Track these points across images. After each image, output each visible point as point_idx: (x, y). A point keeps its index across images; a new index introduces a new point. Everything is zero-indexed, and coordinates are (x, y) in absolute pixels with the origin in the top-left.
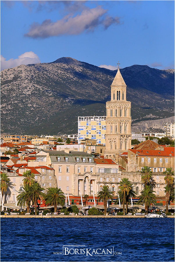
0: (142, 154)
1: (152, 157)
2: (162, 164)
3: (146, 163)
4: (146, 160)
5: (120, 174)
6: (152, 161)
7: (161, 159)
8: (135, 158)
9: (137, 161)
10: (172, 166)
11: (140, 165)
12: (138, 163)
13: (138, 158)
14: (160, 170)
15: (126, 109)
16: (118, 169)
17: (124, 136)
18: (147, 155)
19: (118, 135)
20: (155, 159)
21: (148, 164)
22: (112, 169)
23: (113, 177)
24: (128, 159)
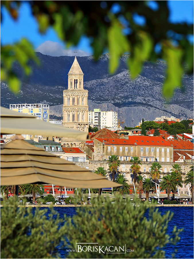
0: (108, 143)
1: (118, 146)
2: (128, 153)
3: (113, 152)
4: (113, 149)
5: (88, 163)
6: (118, 150)
7: (126, 148)
8: (102, 146)
9: (104, 150)
10: (137, 155)
11: (107, 154)
12: (105, 152)
13: (105, 146)
14: (125, 159)
15: (83, 98)
16: (86, 158)
17: (82, 124)
18: (113, 144)
19: (76, 123)
20: (121, 148)
21: (115, 152)
22: (80, 158)
23: (81, 165)
24: (94, 148)
